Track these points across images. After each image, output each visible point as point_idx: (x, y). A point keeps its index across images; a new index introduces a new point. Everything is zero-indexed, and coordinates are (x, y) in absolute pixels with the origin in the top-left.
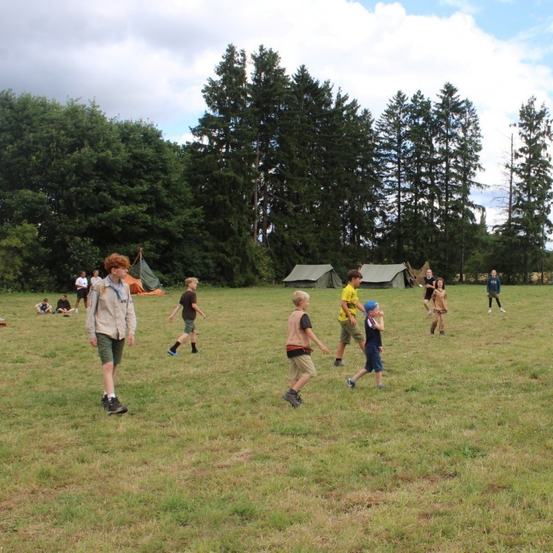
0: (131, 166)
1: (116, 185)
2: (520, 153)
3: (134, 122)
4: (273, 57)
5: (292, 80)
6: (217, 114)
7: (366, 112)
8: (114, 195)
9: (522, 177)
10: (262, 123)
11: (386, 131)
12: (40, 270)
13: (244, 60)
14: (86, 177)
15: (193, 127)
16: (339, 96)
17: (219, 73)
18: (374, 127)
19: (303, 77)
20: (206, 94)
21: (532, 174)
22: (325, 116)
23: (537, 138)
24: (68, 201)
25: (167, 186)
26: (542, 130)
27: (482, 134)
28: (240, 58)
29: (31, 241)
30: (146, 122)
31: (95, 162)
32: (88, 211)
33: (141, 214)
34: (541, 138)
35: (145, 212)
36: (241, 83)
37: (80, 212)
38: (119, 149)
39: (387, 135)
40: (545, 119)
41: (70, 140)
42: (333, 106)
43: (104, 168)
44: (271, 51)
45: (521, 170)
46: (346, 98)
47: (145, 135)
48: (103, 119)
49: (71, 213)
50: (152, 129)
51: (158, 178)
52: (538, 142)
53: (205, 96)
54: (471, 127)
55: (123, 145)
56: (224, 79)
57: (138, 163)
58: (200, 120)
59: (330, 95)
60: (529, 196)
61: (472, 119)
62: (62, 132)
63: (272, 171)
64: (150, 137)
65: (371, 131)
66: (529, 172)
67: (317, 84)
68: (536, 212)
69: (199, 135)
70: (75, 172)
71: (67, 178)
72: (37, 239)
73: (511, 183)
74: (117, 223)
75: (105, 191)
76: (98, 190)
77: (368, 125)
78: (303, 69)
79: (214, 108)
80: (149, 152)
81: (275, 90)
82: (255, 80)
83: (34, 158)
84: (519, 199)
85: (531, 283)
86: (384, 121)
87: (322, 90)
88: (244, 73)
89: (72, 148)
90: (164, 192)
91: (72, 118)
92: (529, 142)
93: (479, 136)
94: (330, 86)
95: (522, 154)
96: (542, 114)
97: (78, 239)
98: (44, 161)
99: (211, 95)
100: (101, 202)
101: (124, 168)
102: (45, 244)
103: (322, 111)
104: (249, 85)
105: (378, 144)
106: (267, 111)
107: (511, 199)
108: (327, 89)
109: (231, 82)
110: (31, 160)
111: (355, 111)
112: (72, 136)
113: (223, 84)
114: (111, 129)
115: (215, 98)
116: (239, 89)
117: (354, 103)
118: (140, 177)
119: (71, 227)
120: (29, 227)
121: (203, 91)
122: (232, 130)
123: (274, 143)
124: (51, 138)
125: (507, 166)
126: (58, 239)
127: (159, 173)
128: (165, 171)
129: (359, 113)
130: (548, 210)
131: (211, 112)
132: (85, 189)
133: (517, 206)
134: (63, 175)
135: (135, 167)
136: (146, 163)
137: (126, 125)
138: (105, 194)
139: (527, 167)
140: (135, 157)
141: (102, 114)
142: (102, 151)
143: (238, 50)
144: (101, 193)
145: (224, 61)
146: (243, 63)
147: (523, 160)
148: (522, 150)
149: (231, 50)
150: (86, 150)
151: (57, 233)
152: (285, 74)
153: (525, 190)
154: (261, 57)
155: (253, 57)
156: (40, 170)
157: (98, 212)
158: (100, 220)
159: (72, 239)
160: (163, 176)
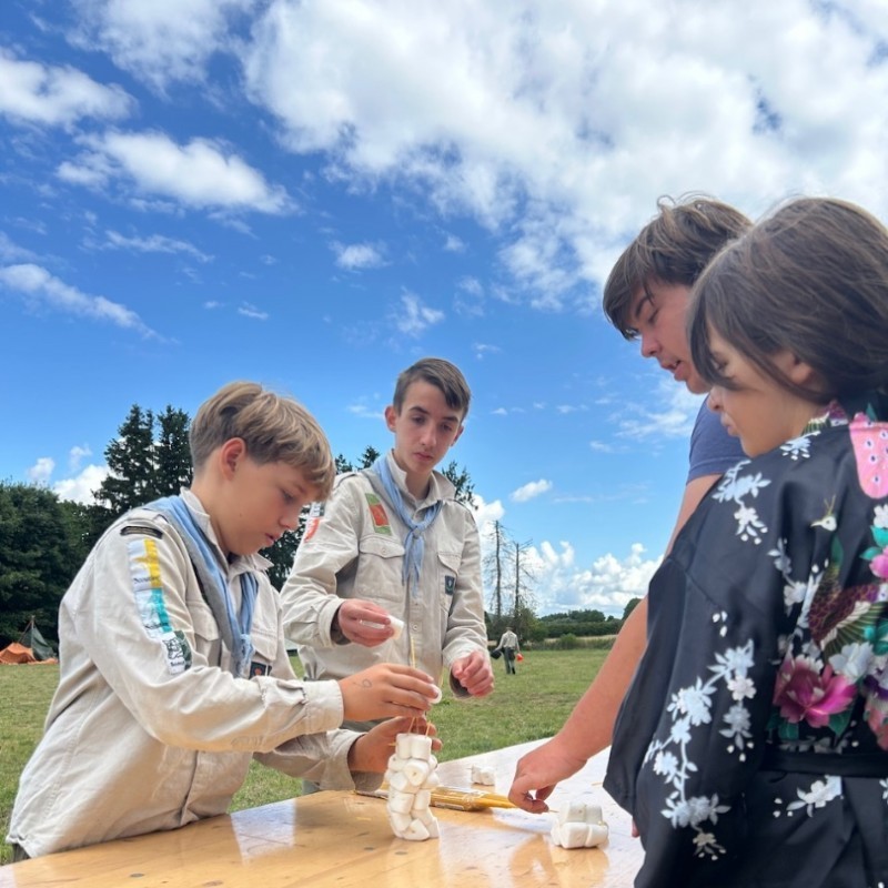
0: (23, 530)
1: (7, 551)
3: (28, 485)
4: (183, 418)
6: (120, 477)
8: (4, 561)
13: (151, 421)
15: (95, 490)
17: (124, 435)
20: (109, 456)
25: (64, 551)
26: (463, 495)
28: (146, 419)
30: (40, 486)
33: (34, 581)
35: (40, 579)
36: (147, 445)
38: (10, 513)
40: (465, 485)
44: (180, 413)
47: (41, 498)
50: (49, 493)
51: (53, 544)
53: (107, 458)
55: (15, 509)
56: (129, 440)
57: (32, 528)
58: (102, 483)
64: (46, 500)
69: (101, 498)
74: (6, 589)
79: (117, 470)
80: (44, 516)
82: (162, 441)
88: (150, 434)
90: (60, 558)
96: (463, 479)
99: (114, 457)
101: (16, 533)
104: (156, 447)
106: (177, 474)
109: (136, 443)
113: (127, 446)
115: (119, 461)
116: (145, 452)
118: (34, 542)
121: (106, 453)
122: (138, 493)
127: (55, 538)
128: (62, 536)
131: (114, 475)
135: (29, 532)
136: (41, 528)
137: (20, 488)
140: (28, 522)
143: (143, 411)
145: (128, 422)
146: (150, 424)
149: (136, 411)
154: (170, 418)
155: (161, 419)
160: (59, 541)
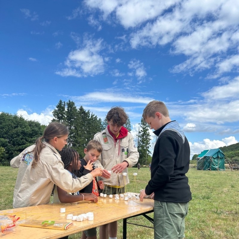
1: (27, 138)
2: (141, 132)
3: (33, 121)
4: (73, 104)
5: (78, 110)
7: (100, 119)
8: (26, 140)
9: (141, 138)
10: (69, 122)
11: (105, 125)
12: (5, 160)
13: (65, 104)
14: (19, 135)
15: (50, 122)
16: (92, 114)
17: (57, 108)
18: (102, 123)
19: (81, 109)
20: (54, 113)
21: (144, 137)
22: (87, 120)
23: (146, 127)
24: (14, 142)
26: (147, 125)
27: (131, 126)
28: (63, 104)
29: (3, 152)
30: (36, 121)
31: (21, 131)
32: (19, 145)
34: (147, 128)
36: (63, 111)
37: (17, 145)
38: (28, 128)
39: (105, 126)
41: (15, 125)
42: (90, 117)
43: (23, 133)
44: (72, 102)
45: (141, 136)
46: (94, 115)
47: (36, 124)
48: (24, 119)
49: (14, 145)
50: (38, 123)
52: (146, 129)
53: (53, 114)
54: (128, 124)
55: (29, 127)
56: (59, 109)
57: (33, 132)
58: (52, 121)
59: (89, 114)
60: (143, 144)
61: (128, 122)
62: (13, 123)
63: (72, 135)
64: (37, 125)
65: (101, 124)
66: (143, 137)
67: (85, 111)
68: (145, 148)
70: (16, 134)
71: (13, 135)
72: (4, 152)
73: (138, 140)
75: (24, 139)
76: (22, 139)
77: (100, 123)
78: (81, 107)
79: (56, 117)
80: (36, 129)
81: (73, 113)
82: (67, 110)
83: (4, 130)
84: (140, 144)
85: (143, 167)
86: (105, 122)
87: (87, 113)
88: (64, 108)
89: (15, 127)
91: (15, 119)
92: (143, 128)
93: (130, 127)
94: (90, 112)
95: (142, 132)
97: (16, 152)
98: (7, 131)
99: (55, 114)
100: (23, 142)
101: (29, 133)
102: (7, 153)
103: (87, 119)
105: (103, 128)
106: (71, 118)
107: (138, 144)
108: (88, 112)
109: (61, 110)
110: (3, 130)
111: (97, 119)
112: (15, 124)
113: (58, 111)
114: (26, 122)
116: (63, 112)
117: (96, 117)
118: (34, 136)
119: (14, 149)
120: (3, 148)
121: (53, 113)
123: (73, 128)
124: (10, 125)
125: (137, 135)
126: (10, 152)
127: (39, 135)
129: (98, 119)
130: (148, 148)
131: (55, 118)
132: (18, 138)
133: (140, 146)
134: (12, 135)
135: (33, 133)
136: (36, 132)
137: (31, 121)
138: (24, 140)
139: (143, 135)
140: (33, 130)
141: (23, 118)
142: (23, 128)
143: (63, 102)
144: (23, 140)
145: (59, 104)
146: (64, 105)
147: (142, 134)
148: (141, 131)
149: (61, 102)
150: (19, 128)
151: (10, 150)
152: (76, 108)
153: (142, 142)
154: (70, 103)
155: (67, 103)
156: (6, 133)
157: (22, 145)
158: (23, 147)
159: (14, 152)
